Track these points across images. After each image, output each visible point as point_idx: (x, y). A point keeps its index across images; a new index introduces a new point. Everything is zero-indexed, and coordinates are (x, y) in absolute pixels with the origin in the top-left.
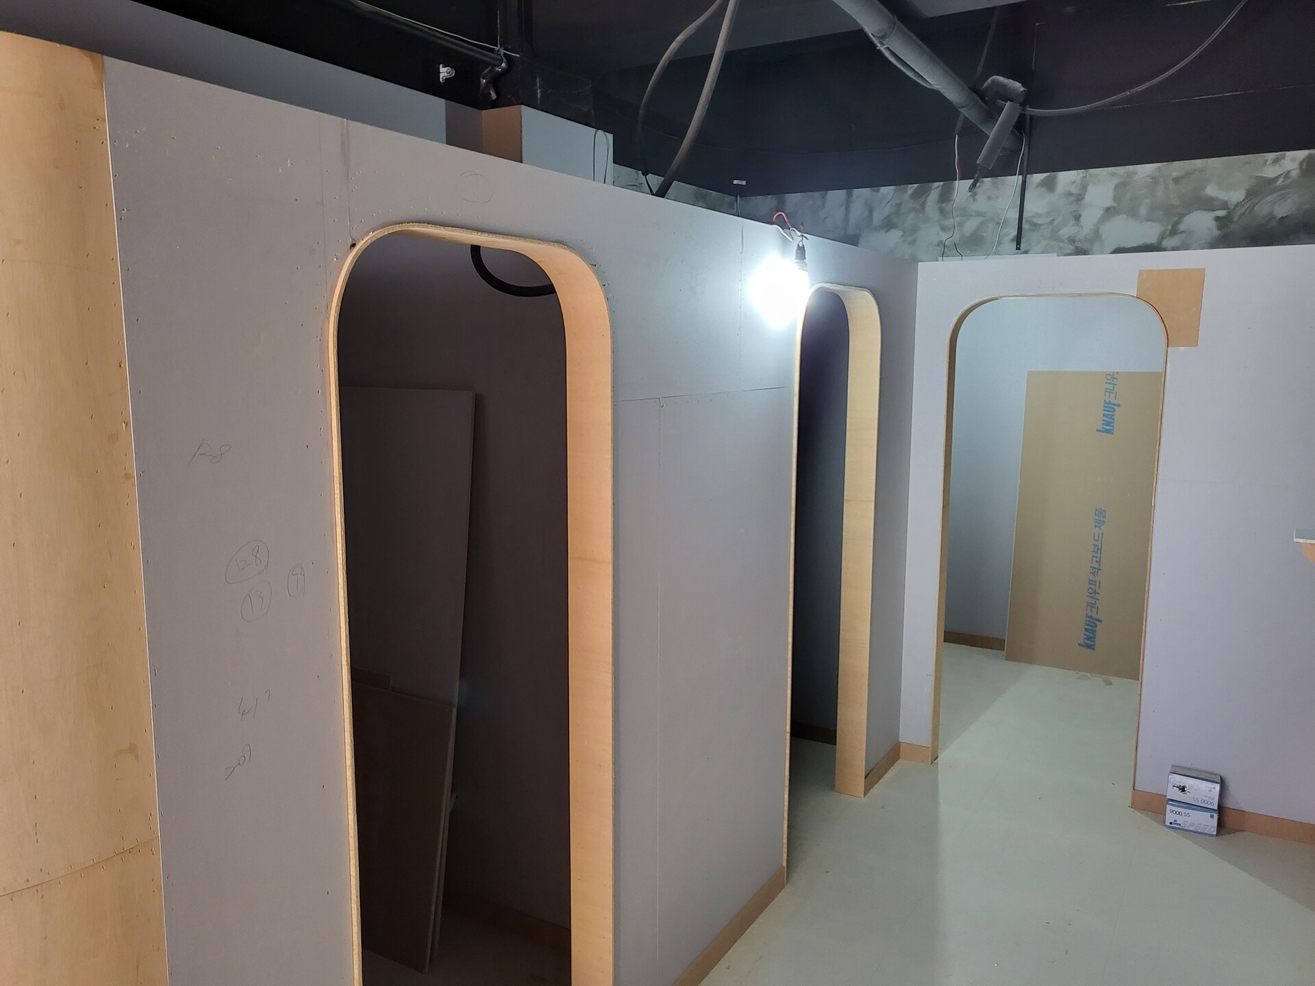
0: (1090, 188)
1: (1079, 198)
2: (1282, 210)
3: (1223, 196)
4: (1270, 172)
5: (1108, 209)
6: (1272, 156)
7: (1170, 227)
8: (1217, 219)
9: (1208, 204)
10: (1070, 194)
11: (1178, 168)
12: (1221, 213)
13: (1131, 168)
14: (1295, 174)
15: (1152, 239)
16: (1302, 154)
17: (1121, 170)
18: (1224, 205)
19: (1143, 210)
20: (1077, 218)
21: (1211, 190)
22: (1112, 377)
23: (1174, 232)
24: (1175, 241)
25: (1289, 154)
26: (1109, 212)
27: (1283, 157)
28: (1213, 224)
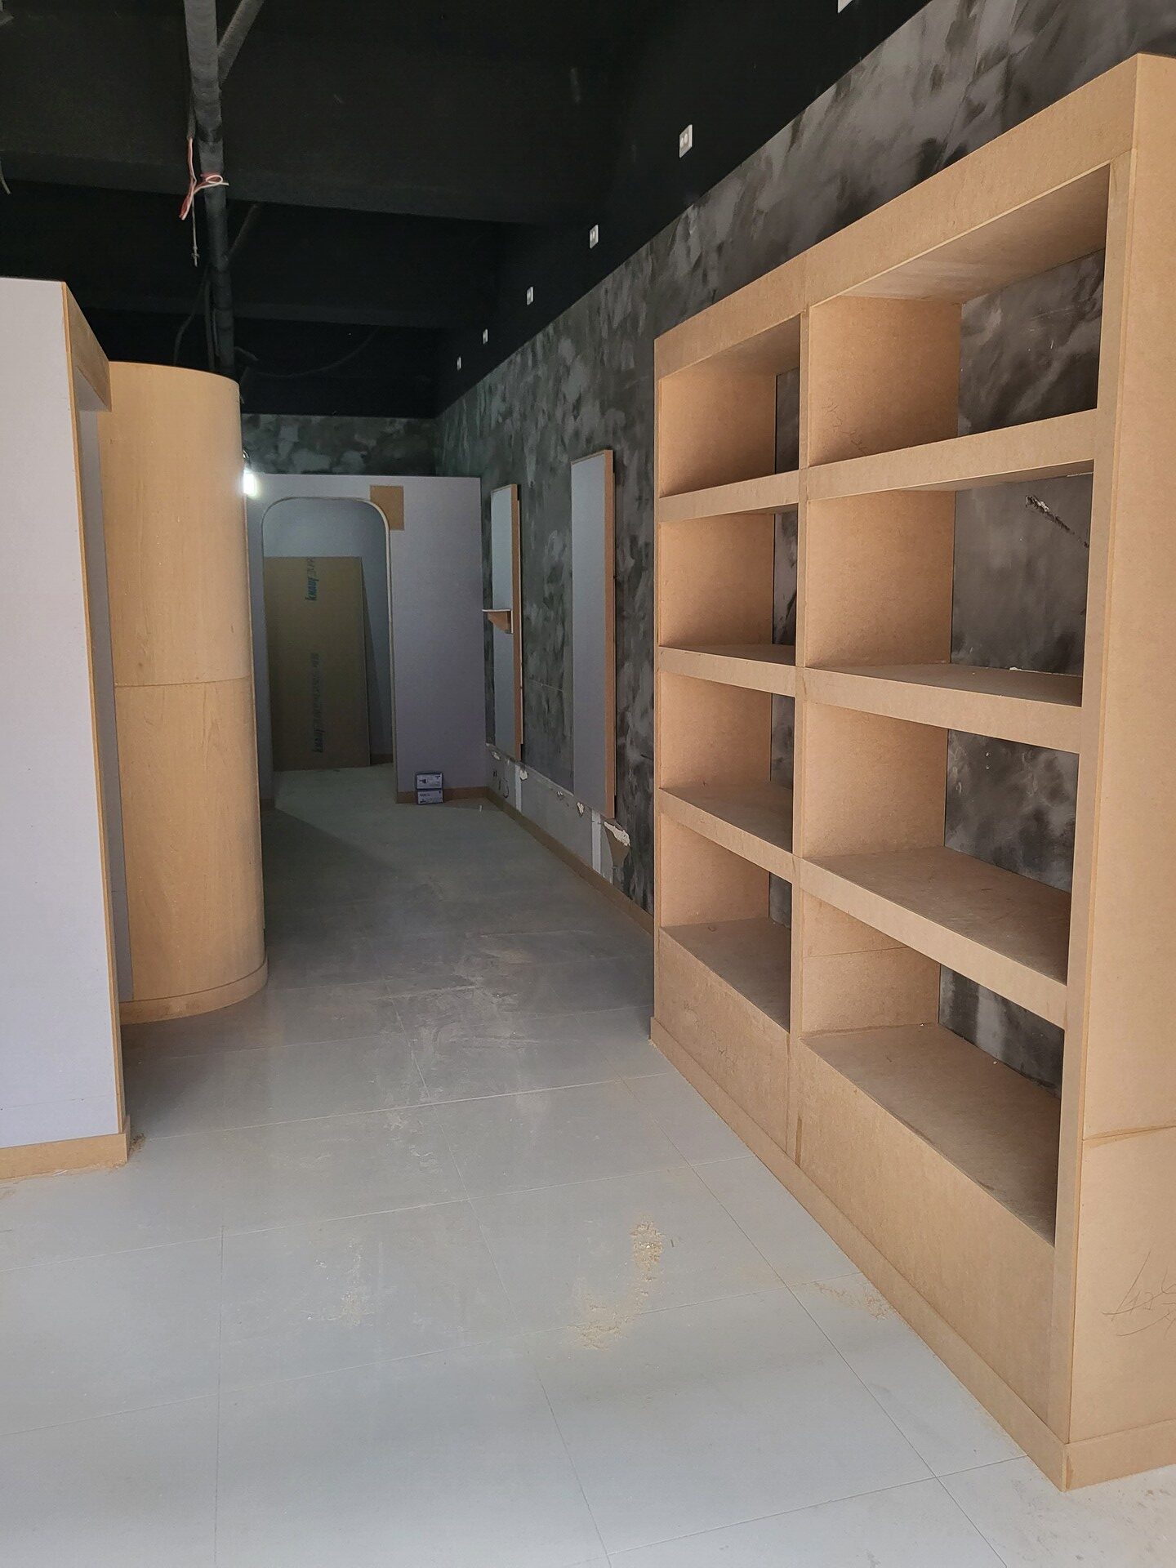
0: (283, 428)
1: (276, 434)
2: (398, 455)
3: (364, 442)
4: (389, 430)
5: (295, 444)
6: (388, 419)
7: (335, 460)
8: (363, 456)
9: (357, 447)
10: (269, 430)
11: (336, 420)
12: (365, 453)
13: (307, 417)
14: (402, 432)
15: (326, 467)
16: (404, 420)
17: (301, 418)
18: (366, 448)
19: (318, 447)
20: (276, 448)
21: (357, 437)
22: (310, 561)
23: (338, 463)
24: (340, 469)
25: (398, 420)
26: (296, 446)
27: (395, 421)
28: (360, 459)
